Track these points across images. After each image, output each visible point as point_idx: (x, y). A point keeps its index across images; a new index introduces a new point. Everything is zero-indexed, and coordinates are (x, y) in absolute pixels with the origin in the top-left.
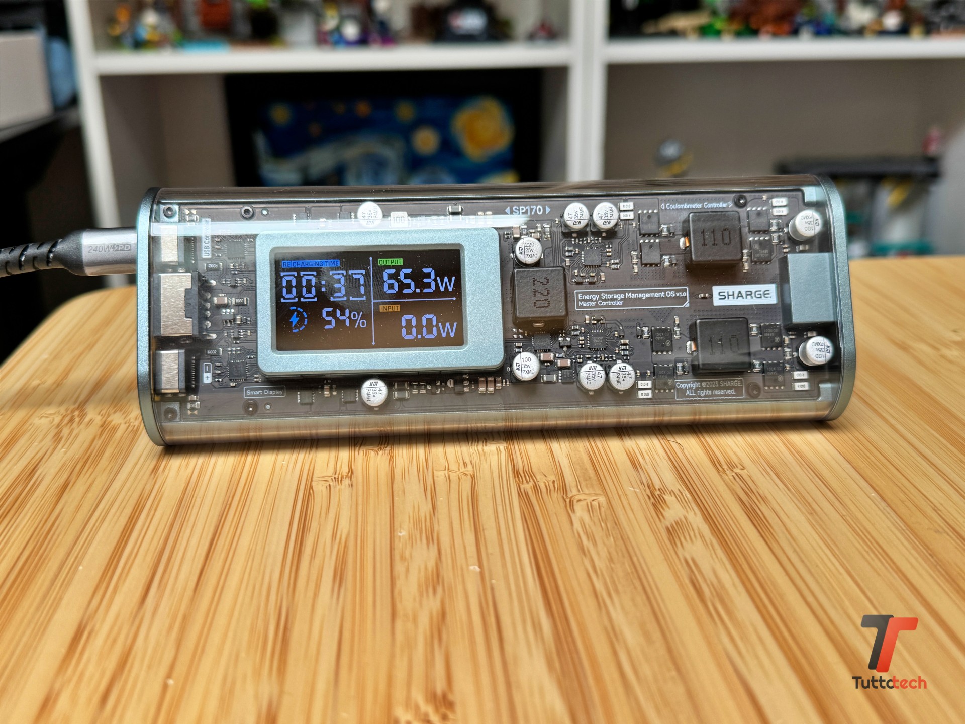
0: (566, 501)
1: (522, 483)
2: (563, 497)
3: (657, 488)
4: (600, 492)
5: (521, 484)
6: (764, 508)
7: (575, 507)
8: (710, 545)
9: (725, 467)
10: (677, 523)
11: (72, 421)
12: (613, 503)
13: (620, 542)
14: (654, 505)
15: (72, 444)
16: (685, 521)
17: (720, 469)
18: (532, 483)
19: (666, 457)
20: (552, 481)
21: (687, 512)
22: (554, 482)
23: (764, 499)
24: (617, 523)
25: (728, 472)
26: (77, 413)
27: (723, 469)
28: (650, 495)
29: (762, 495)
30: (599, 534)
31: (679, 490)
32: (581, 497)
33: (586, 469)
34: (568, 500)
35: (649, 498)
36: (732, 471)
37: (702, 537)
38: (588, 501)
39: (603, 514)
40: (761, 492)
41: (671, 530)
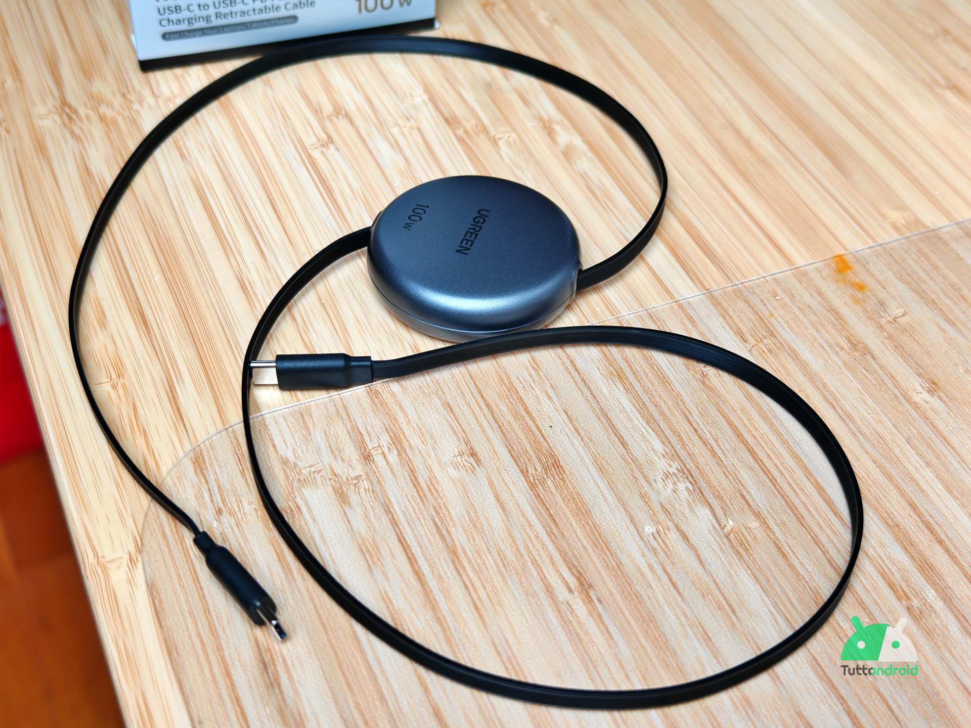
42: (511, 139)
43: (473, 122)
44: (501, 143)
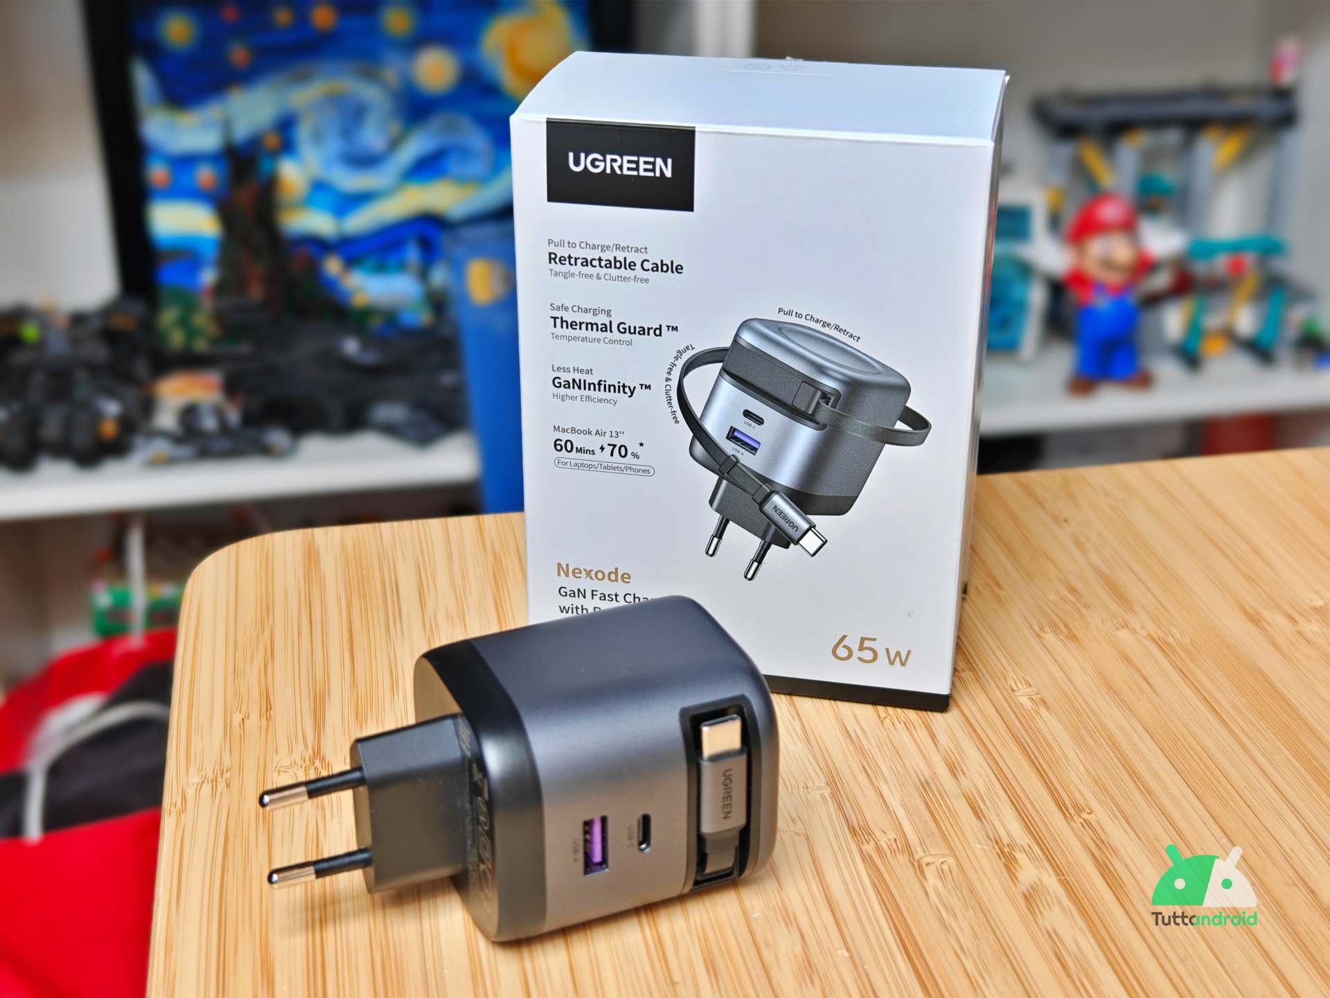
0: (914, 866)
1: (863, 844)
2: (910, 861)
3: (1005, 844)
4: (948, 852)
5: (861, 846)
6: (1117, 864)
7: (926, 873)
8: (1068, 912)
9: (1072, 811)
10: (1032, 887)
12: (964, 866)
13: (980, 914)
14: (1006, 866)
16: (1039, 884)
17: (1067, 814)
18: (872, 843)
19: (1008, 801)
20: (893, 839)
21: (1040, 871)
22: (895, 840)
23: (1115, 852)
24: (972, 891)
25: (1076, 818)
27: (1070, 814)
28: (1000, 853)
29: (1114, 848)
30: (957, 906)
31: (1029, 846)
32: (929, 859)
33: (926, 822)
34: (916, 864)
35: (999, 856)
36: (1080, 816)
37: (1060, 903)
38: (938, 864)
39: (956, 881)
40: (1112, 844)
41: (1028, 895)
42: (945, 867)
43: (892, 835)
44: (930, 872)
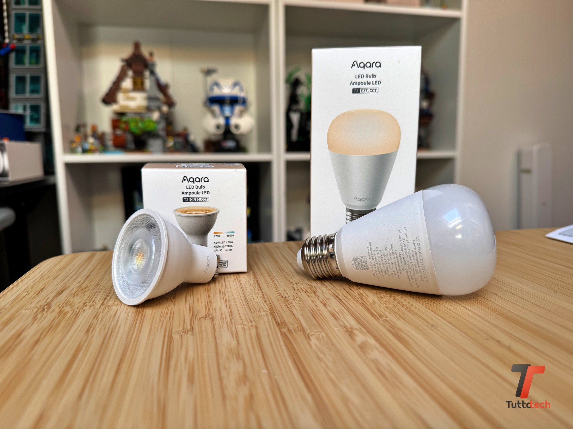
11: (43, 310)
15: (43, 321)
26: (46, 307)
